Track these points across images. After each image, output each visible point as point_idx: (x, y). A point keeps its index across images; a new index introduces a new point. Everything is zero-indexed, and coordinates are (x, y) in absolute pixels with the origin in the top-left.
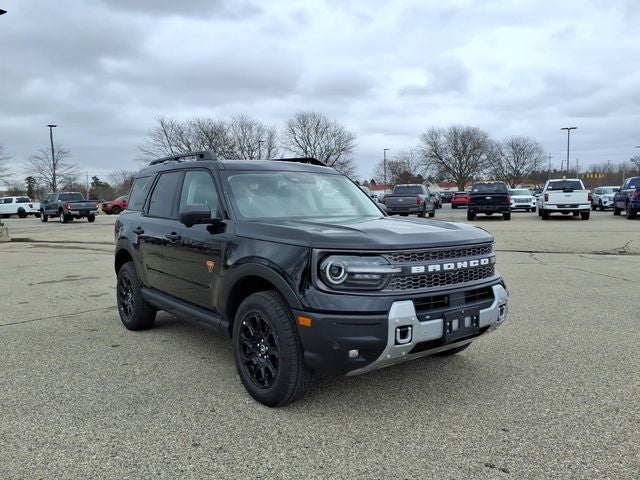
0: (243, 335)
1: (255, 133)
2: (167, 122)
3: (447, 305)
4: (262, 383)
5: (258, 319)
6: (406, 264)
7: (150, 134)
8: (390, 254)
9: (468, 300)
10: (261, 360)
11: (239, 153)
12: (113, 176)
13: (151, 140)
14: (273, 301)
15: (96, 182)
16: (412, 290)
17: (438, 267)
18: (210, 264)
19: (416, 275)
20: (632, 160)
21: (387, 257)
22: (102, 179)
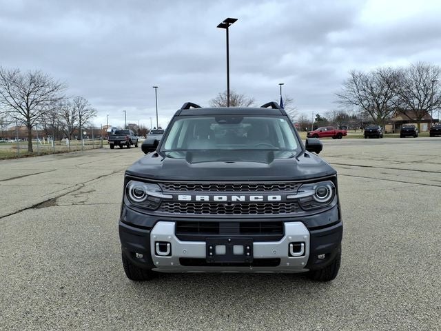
1: (431, 74)
2: (357, 74)
3: (217, 231)
6: (175, 192)
7: (344, 83)
8: (163, 183)
9: (242, 231)
11: (415, 91)
12: (327, 113)
13: (344, 88)
15: (318, 118)
16: (179, 214)
17: (206, 198)
19: (183, 202)
21: (161, 185)
22: (322, 116)
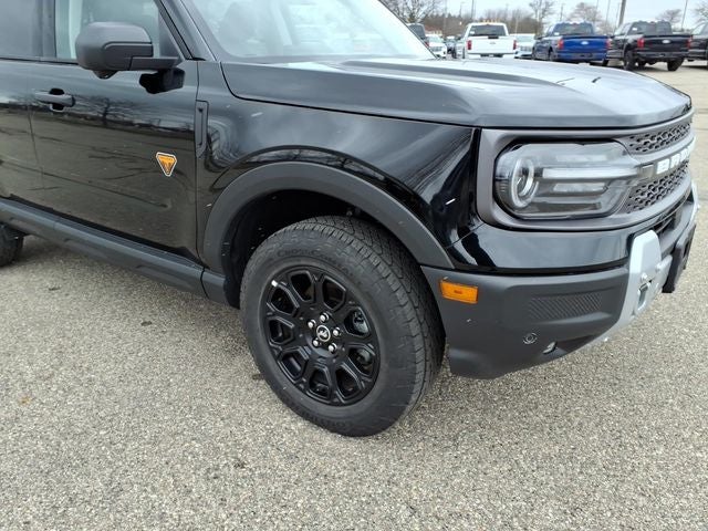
0: (270, 306)
4: (326, 395)
5: (313, 279)
10: (320, 352)
14: (356, 245)
17: (678, 159)
18: (167, 160)
20: (531, 5)
